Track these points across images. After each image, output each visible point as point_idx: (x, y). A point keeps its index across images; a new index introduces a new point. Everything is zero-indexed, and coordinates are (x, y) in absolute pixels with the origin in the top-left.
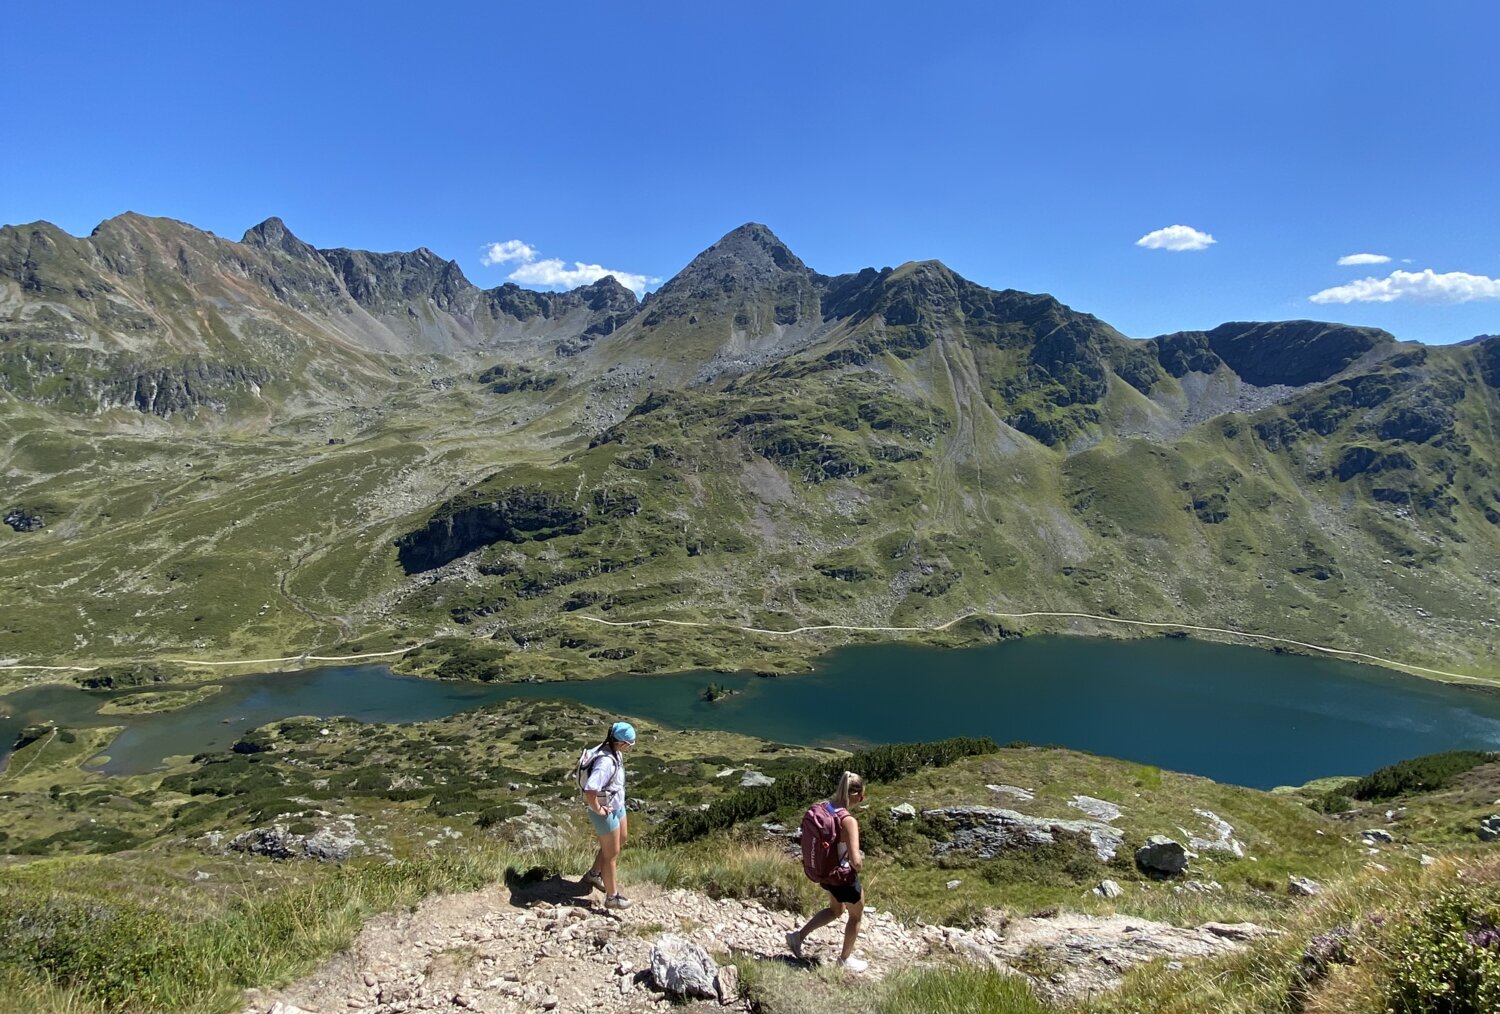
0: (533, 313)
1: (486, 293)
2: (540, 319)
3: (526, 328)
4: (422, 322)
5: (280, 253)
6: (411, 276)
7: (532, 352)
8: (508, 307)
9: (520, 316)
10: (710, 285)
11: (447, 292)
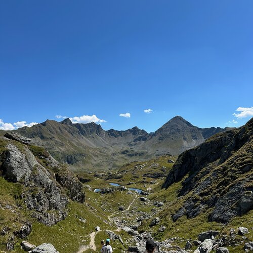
0: (118, 136)
1: (106, 131)
2: (120, 137)
3: (118, 139)
4: (96, 139)
5: (70, 126)
6: (92, 129)
7: (122, 145)
8: (112, 135)
9: (116, 137)
10: (173, 131)
11: (99, 132)
